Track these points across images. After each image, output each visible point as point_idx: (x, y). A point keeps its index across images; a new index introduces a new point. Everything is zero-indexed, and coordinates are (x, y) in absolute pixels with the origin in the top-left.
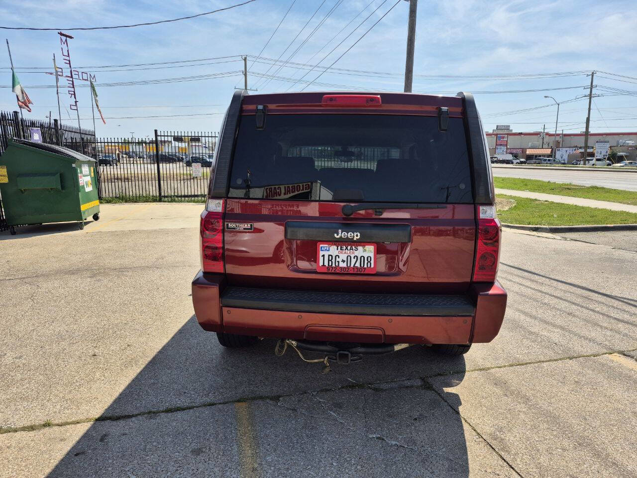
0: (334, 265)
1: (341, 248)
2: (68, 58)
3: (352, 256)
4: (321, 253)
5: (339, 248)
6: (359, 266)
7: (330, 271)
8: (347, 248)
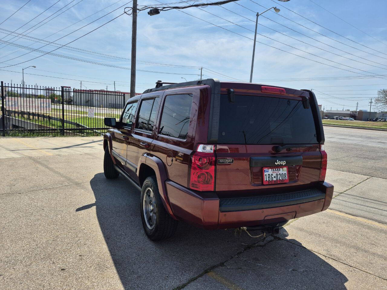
0: (271, 180)
1: (273, 170)
3: (278, 174)
4: (265, 173)
5: (272, 169)
6: (281, 179)
7: (271, 183)
8: (276, 170)
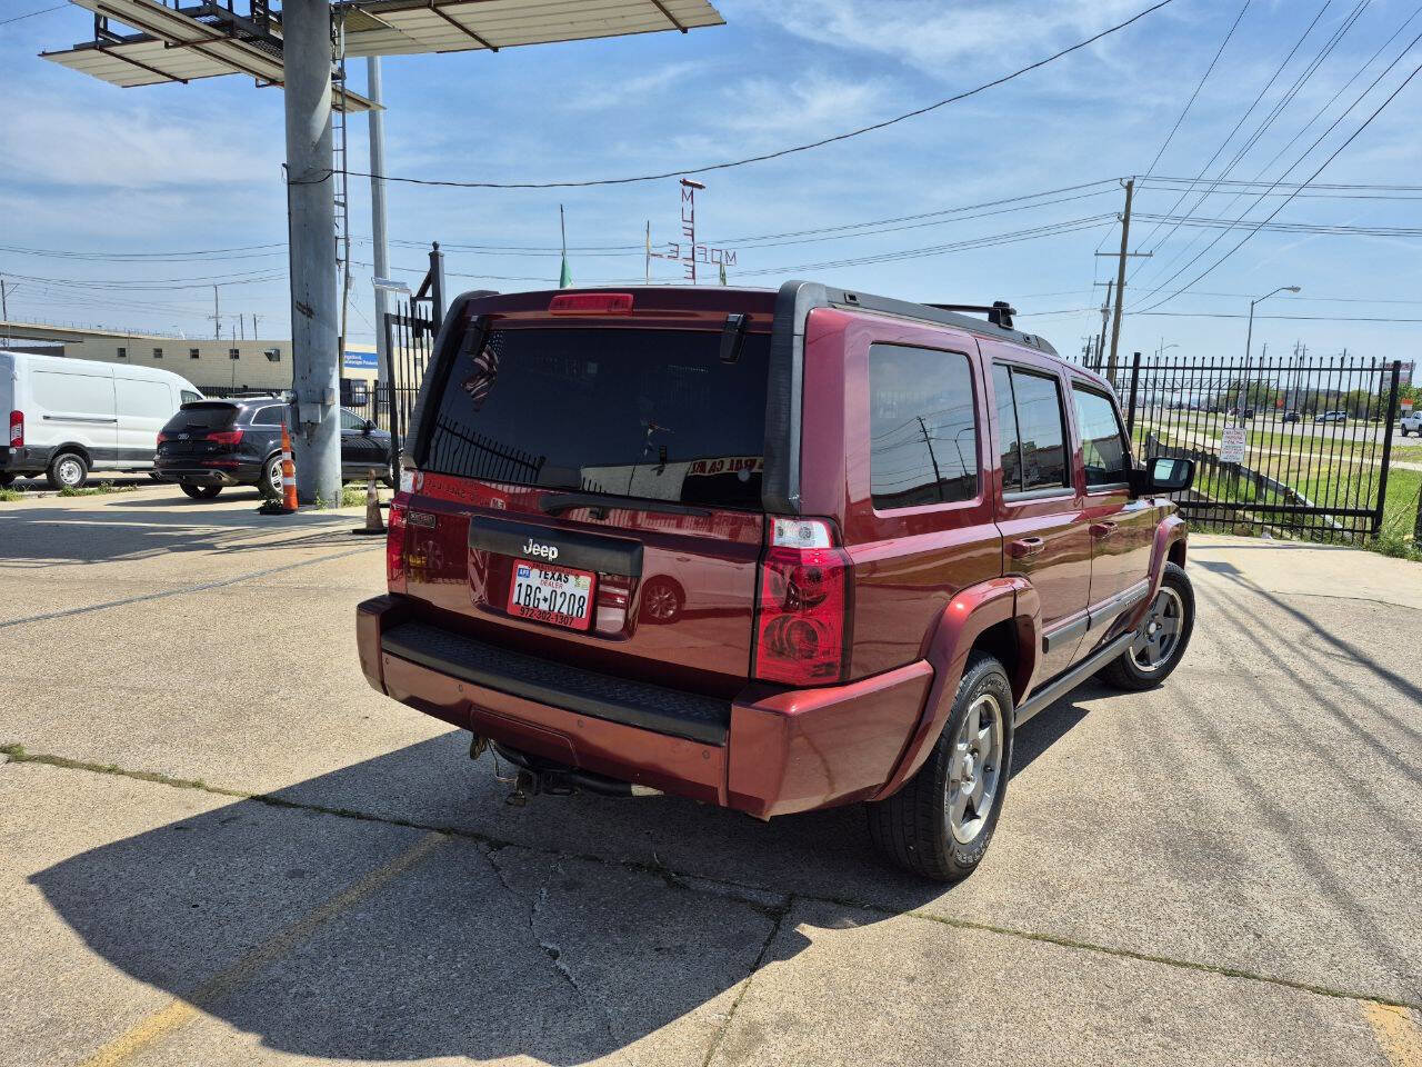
0: (531, 606)
1: (546, 574)
2: (690, 225)
3: (559, 592)
4: (519, 580)
5: (543, 574)
6: (565, 613)
7: (529, 615)
8: (553, 577)
